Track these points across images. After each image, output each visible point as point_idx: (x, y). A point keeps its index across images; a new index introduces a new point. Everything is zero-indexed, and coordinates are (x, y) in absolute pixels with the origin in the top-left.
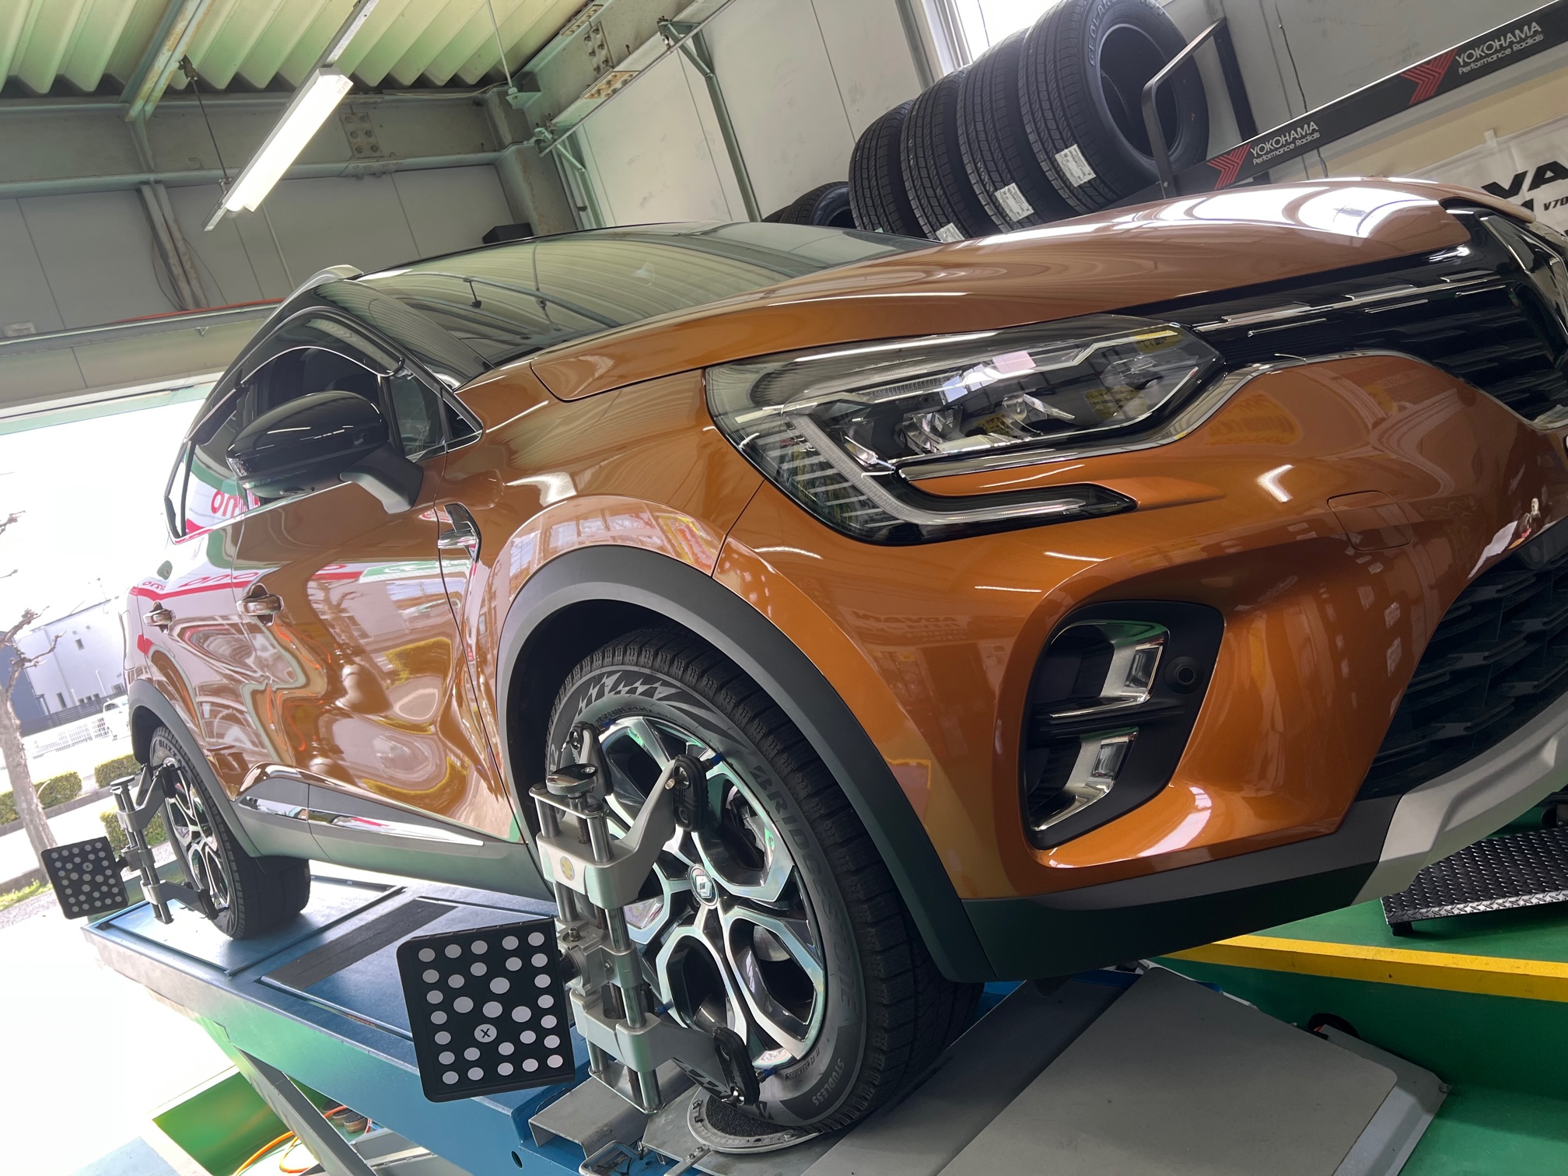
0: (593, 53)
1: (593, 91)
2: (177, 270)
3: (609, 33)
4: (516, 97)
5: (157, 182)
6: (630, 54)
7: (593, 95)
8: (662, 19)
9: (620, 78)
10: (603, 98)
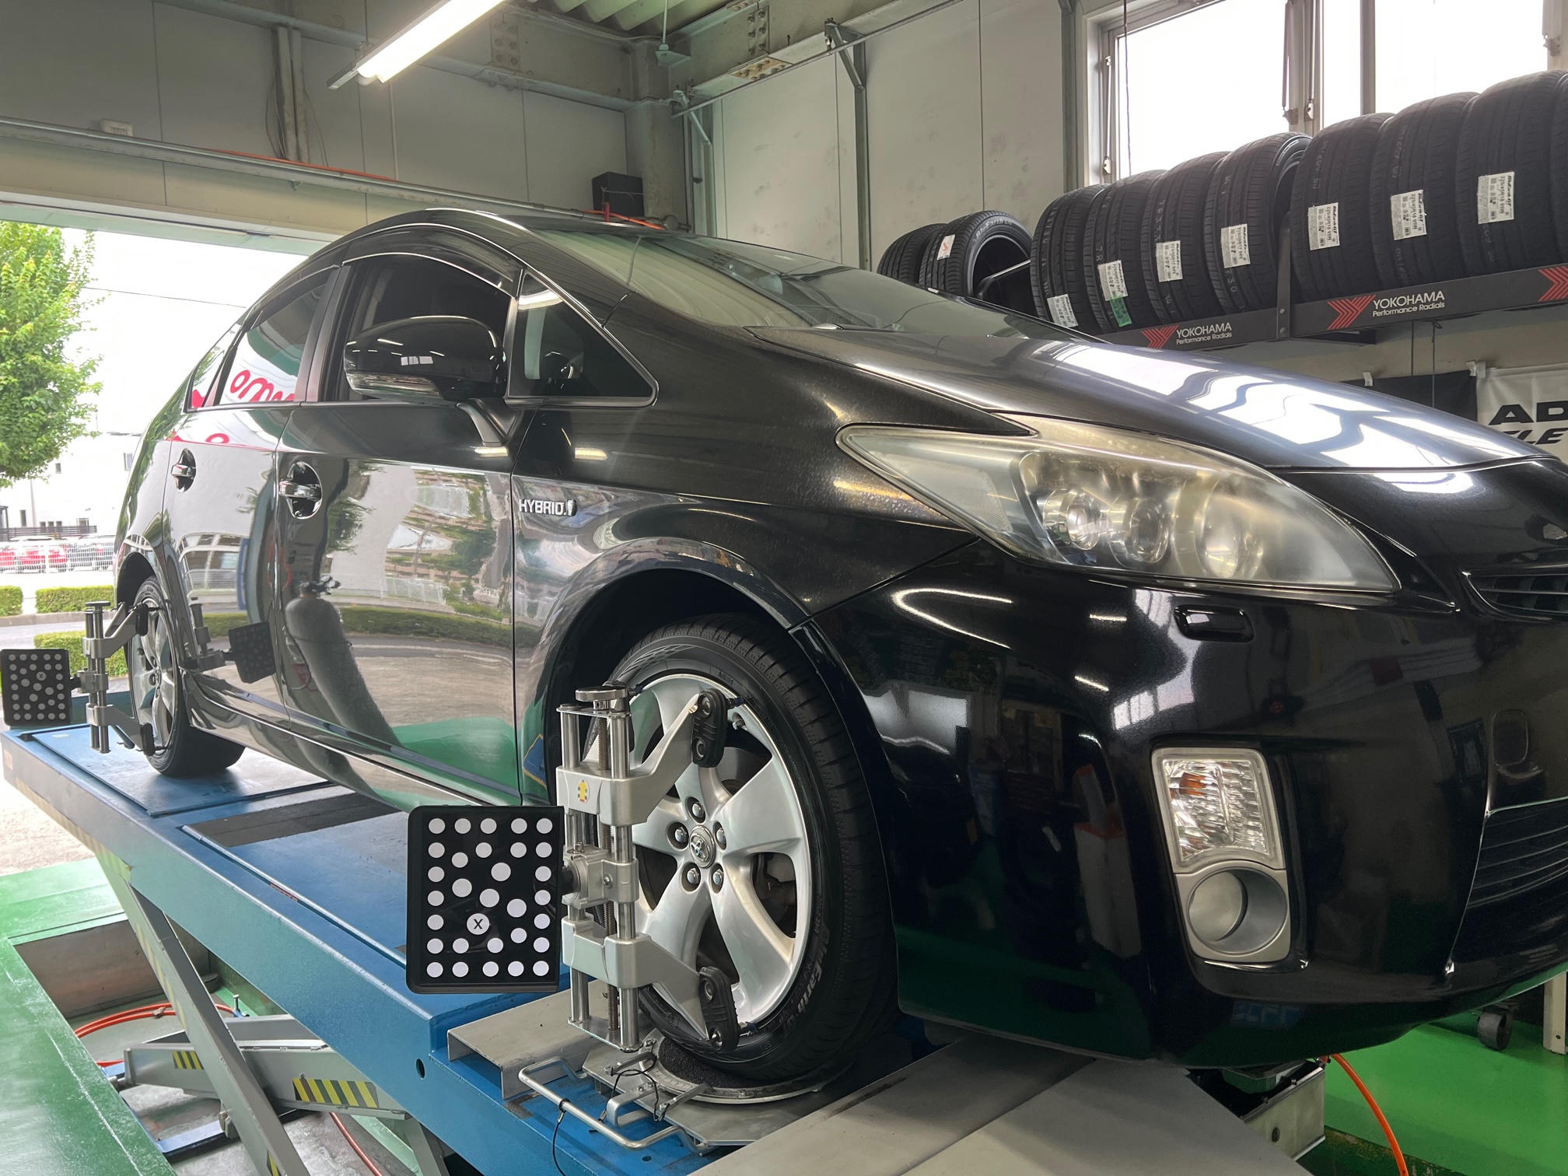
0: (752, 34)
1: (742, 70)
2: (289, 119)
3: (774, 19)
4: (665, 55)
5: (295, 28)
6: (789, 45)
7: (741, 74)
8: (831, 20)
9: (773, 65)
10: (749, 79)
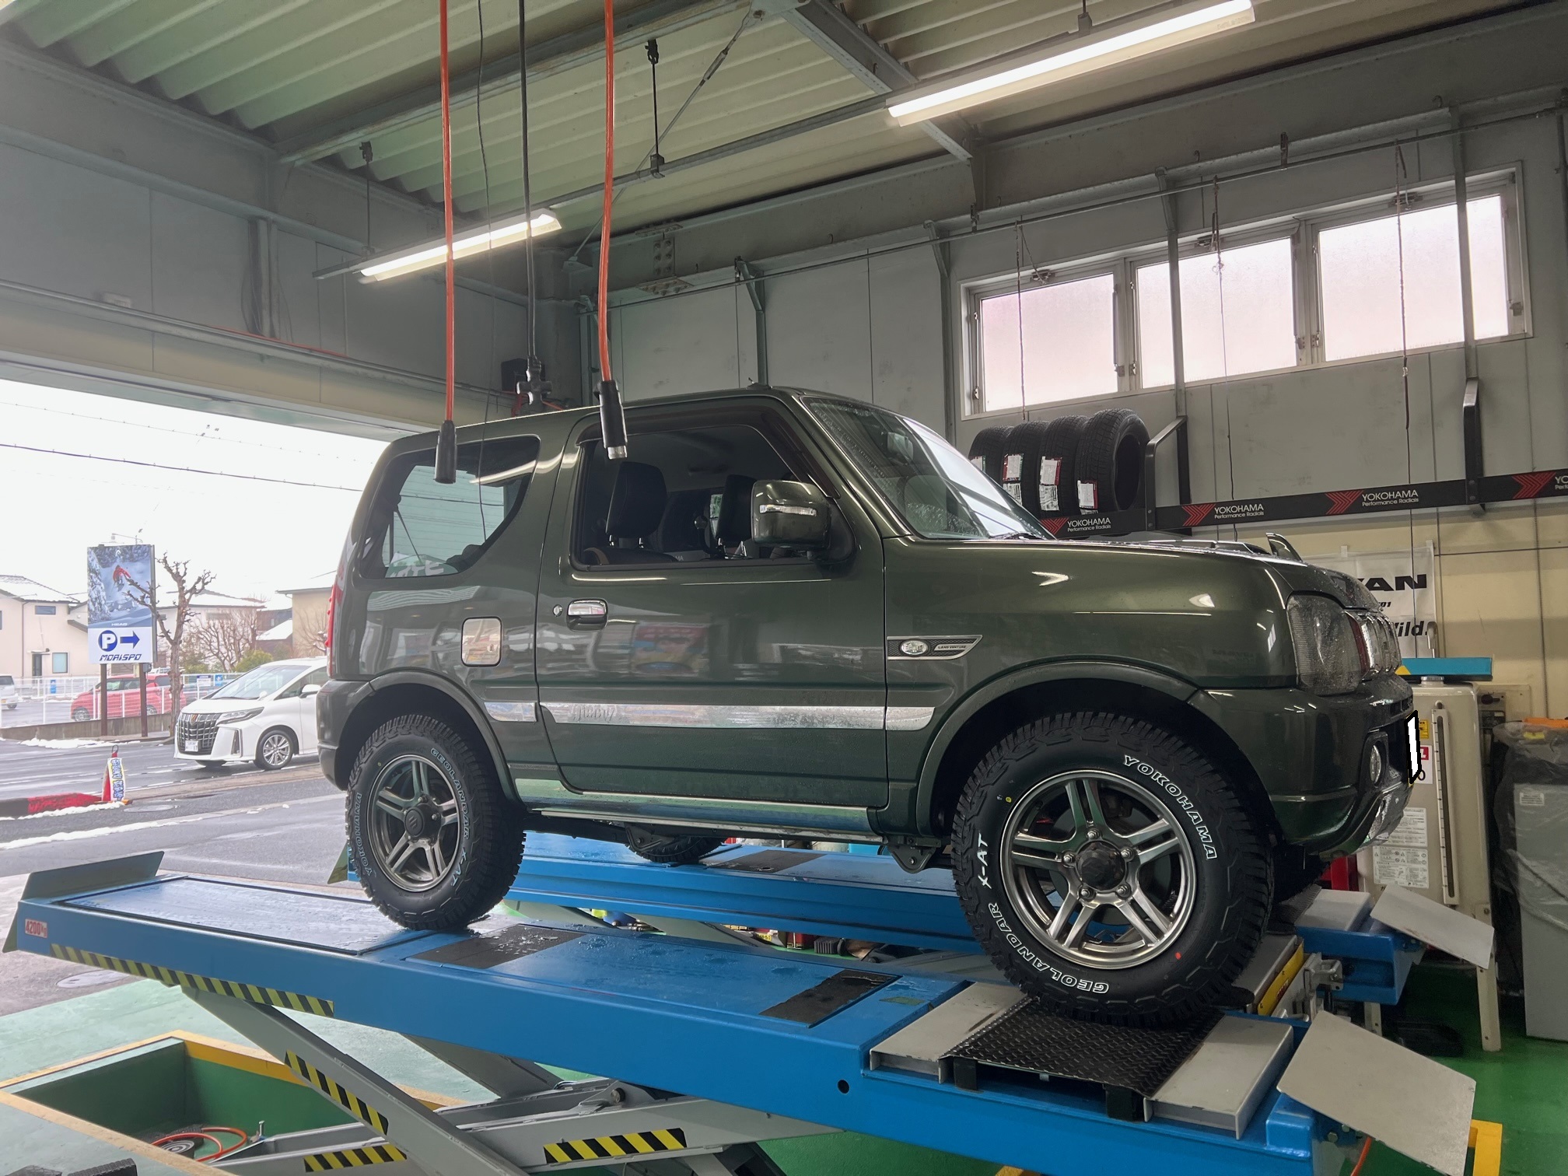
0: (658, 257)
1: (650, 287)
2: (265, 301)
3: (680, 248)
4: (572, 264)
5: (274, 222)
6: (697, 272)
7: (648, 289)
8: (739, 258)
9: (677, 285)
10: (655, 296)
